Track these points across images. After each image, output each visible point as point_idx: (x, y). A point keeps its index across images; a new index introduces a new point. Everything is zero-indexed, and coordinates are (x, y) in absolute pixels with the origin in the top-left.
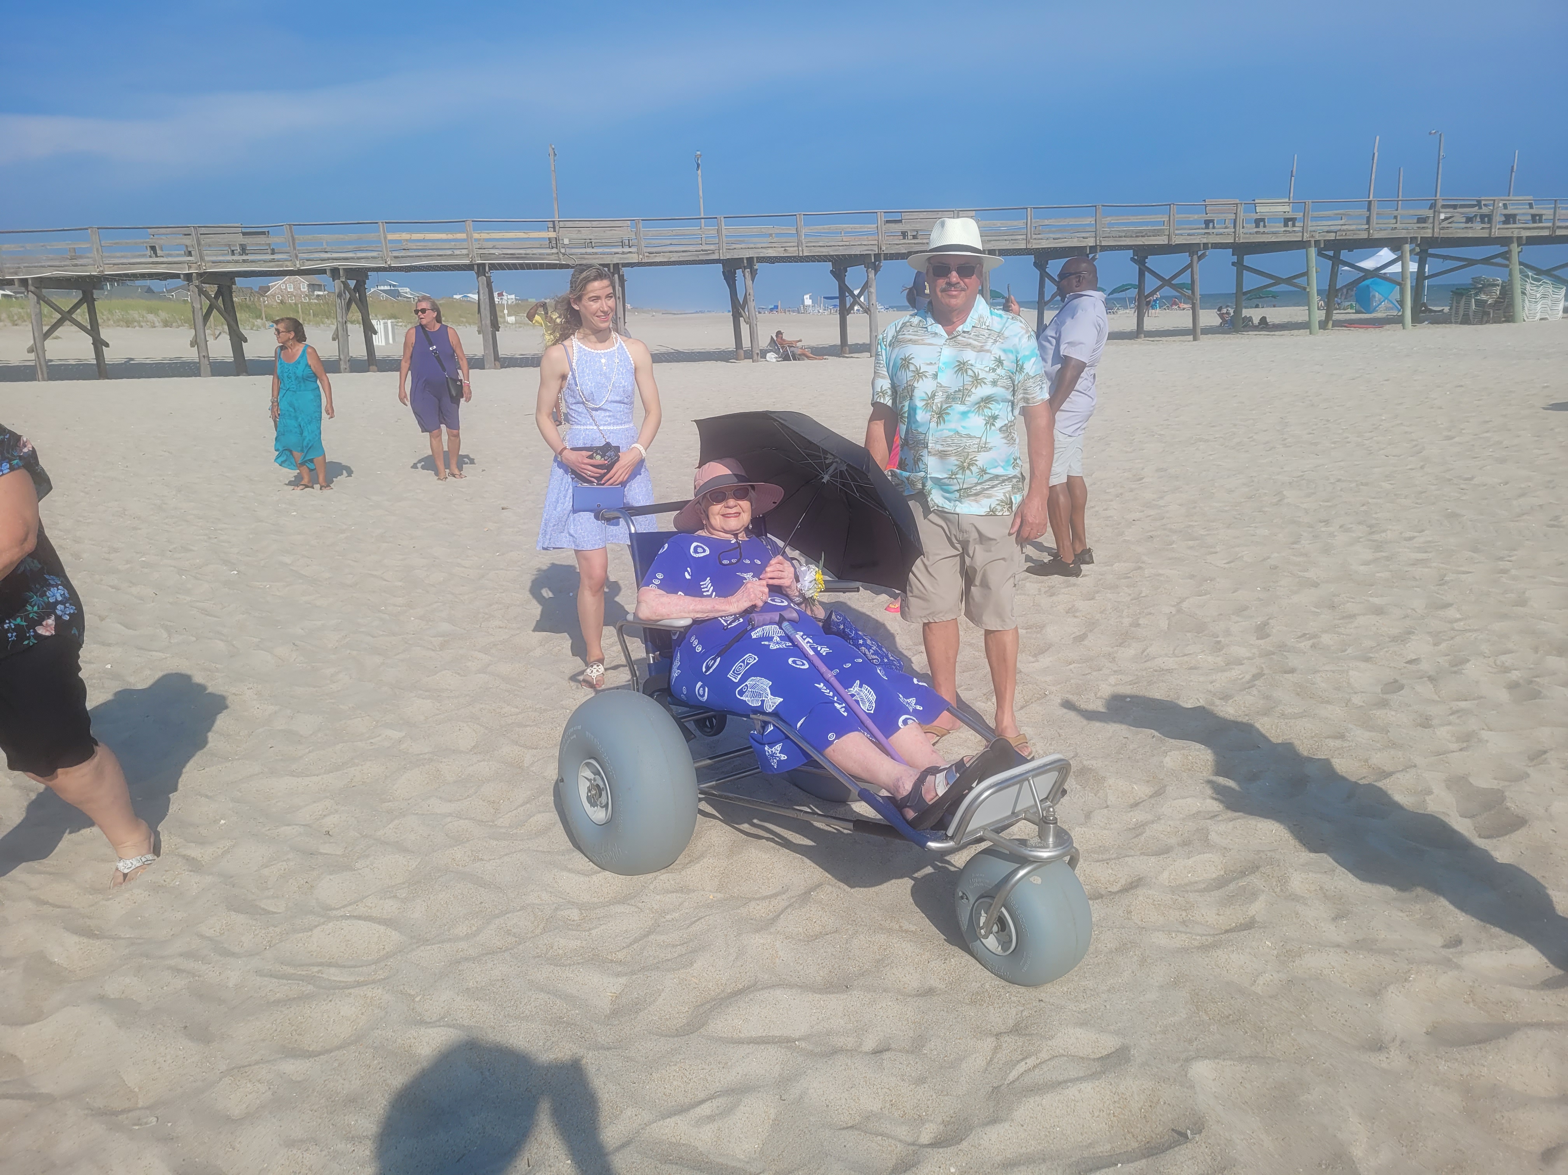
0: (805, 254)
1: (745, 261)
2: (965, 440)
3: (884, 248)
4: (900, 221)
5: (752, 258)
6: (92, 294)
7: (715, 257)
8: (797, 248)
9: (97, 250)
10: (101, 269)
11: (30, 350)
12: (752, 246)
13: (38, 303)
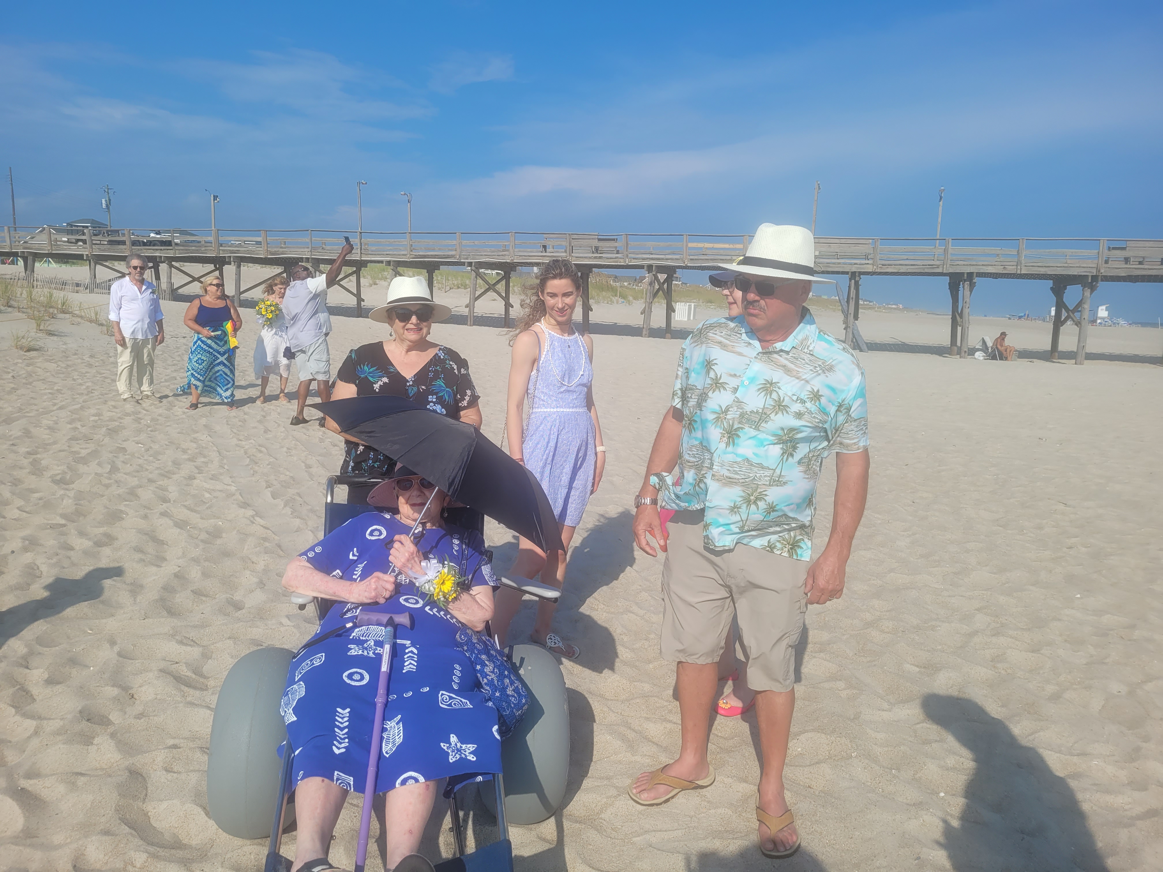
0: (1023, 272)
1: (966, 275)
2: (756, 469)
3: (1102, 271)
4: (1124, 249)
5: (973, 273)
6: (510, 274)
7: (939, 270)
8: (1016, 267)
9: (512, 246)
10: (512, 258)
11: (467, 306)
12: (974, 263)
13: (476, 277)
